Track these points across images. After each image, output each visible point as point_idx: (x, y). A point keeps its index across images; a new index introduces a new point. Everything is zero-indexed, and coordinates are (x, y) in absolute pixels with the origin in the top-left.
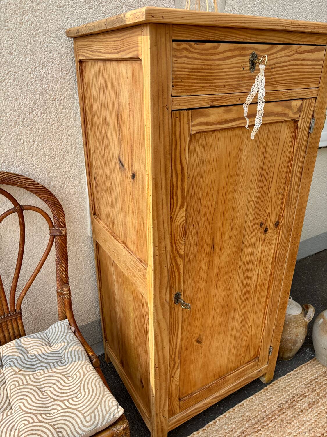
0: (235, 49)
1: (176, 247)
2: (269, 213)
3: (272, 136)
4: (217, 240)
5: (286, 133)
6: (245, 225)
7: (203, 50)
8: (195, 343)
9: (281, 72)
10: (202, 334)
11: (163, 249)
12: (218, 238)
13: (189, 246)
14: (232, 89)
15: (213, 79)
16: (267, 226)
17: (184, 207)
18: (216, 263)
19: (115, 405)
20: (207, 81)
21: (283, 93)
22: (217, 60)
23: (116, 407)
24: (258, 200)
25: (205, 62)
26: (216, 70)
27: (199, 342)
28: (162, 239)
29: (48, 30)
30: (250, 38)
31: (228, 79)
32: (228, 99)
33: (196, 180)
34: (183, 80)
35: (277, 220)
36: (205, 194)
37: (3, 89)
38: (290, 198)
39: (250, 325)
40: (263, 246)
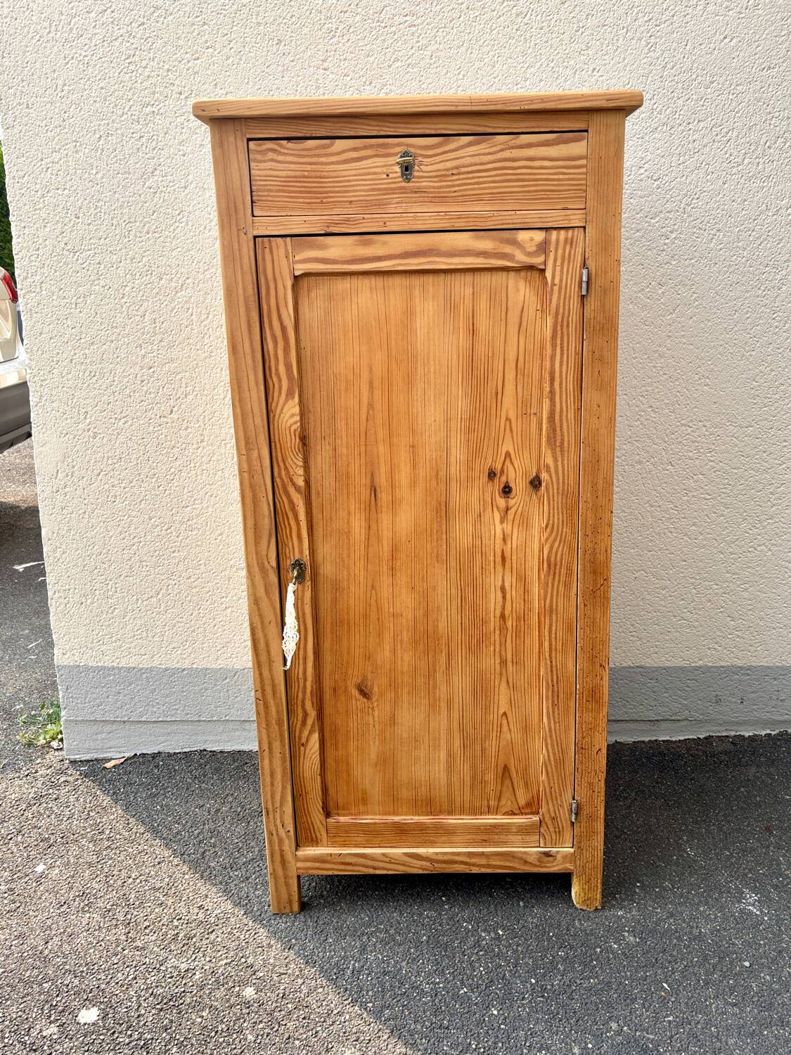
0: (365, 148)
1: (286, 468)
2: (508, 454)
3: (485, 296)
4: (382, 479)
5: (522, 292)
6: (448, 465)
7: (303, 150)
8: (355, 692)
9: (476, 180)
10: (369, 678)
11: (256, 463)
12: (383, 476)
13: (319, 476)
14: (366, 207)
15: (327, 192)
16: (507, 482)
17: (294, 397)
18: (385, 527)
20: (315, 195)
21: (489, 217)
22: (332, 163)
24: (471, 419)
25: (309, 167)
26: (331, 178)
27: (365, 693)
28: (252, 443)
30: (392, 130)
31: (357, 191)
32: (361, 223)
33: (320, 355)
34: (271, 194)
35: (534, 474)
36: (343, 385)
38: (558, 429)
39: (501, 712)
40: (505, 525)
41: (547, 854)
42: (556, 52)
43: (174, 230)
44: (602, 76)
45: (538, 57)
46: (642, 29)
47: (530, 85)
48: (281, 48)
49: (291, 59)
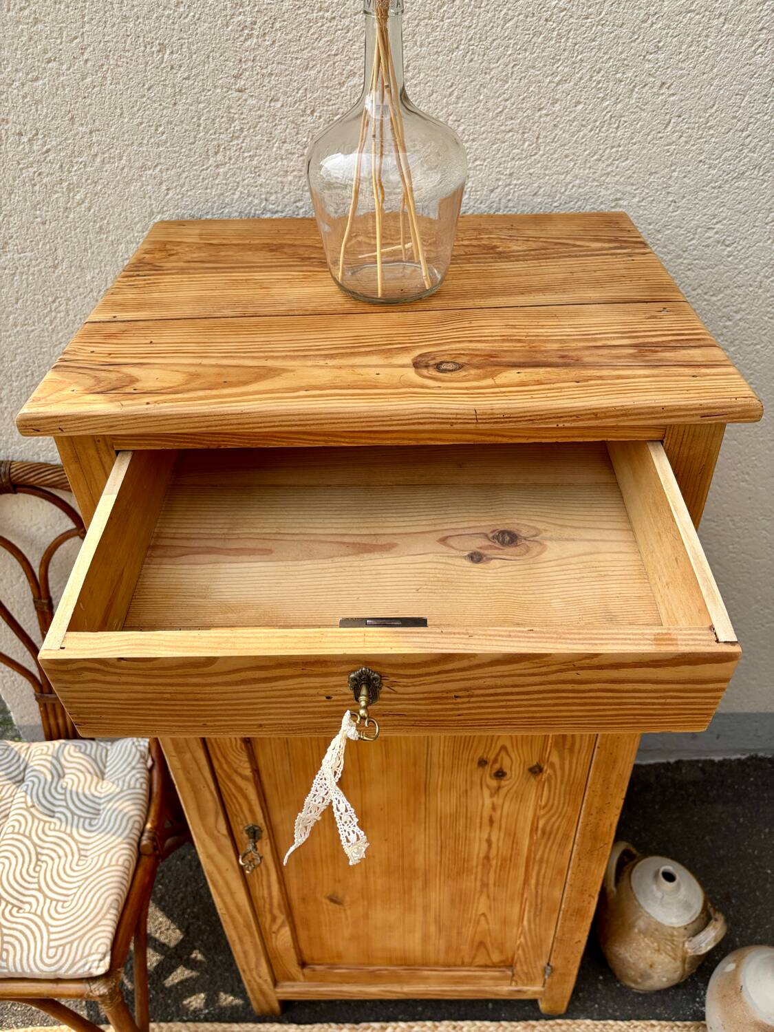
1: (228, 763)
2: (503, 748)
6: (429, 753)
8: (325, 901)
10: (340, 893)
11: (189, 762)
16: (501, 768)
19: (99, 953)
23: (99, 956)
28: (182, 748)
29: (127, 219)
35: (535, 763)
37: (47, 329)
39: (480, 912)
40: (495, 799)
41: (519, 991)
42: (607, 56)
43: (51, 322)
44: (673, 95)
45: (578, 65)
46: (749, 16)
47: (560, 110)
48: (166, 56)
49: (186, 75)
